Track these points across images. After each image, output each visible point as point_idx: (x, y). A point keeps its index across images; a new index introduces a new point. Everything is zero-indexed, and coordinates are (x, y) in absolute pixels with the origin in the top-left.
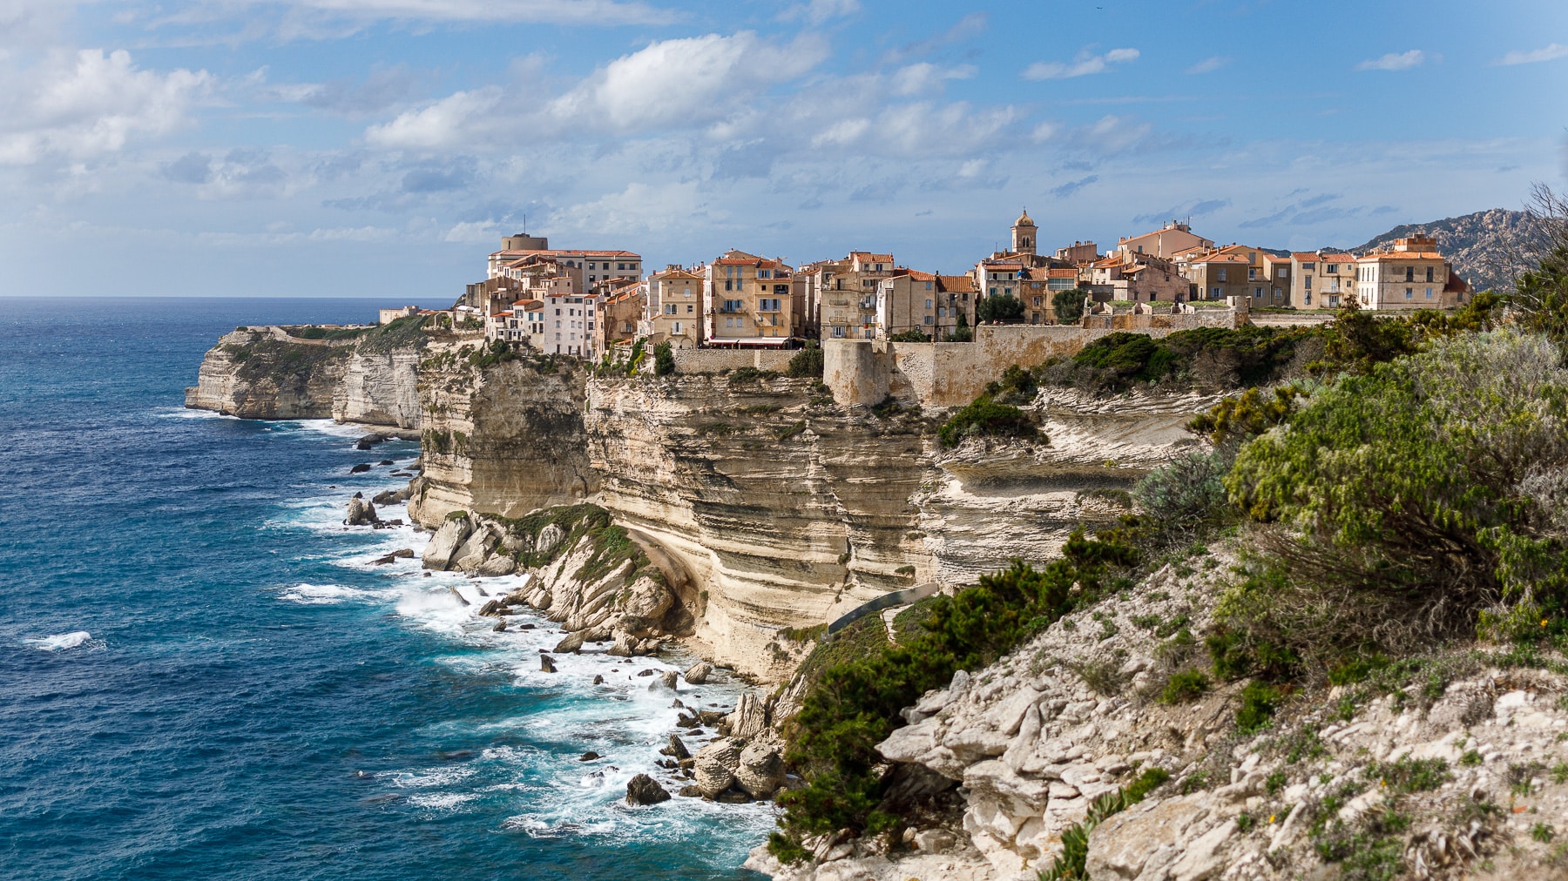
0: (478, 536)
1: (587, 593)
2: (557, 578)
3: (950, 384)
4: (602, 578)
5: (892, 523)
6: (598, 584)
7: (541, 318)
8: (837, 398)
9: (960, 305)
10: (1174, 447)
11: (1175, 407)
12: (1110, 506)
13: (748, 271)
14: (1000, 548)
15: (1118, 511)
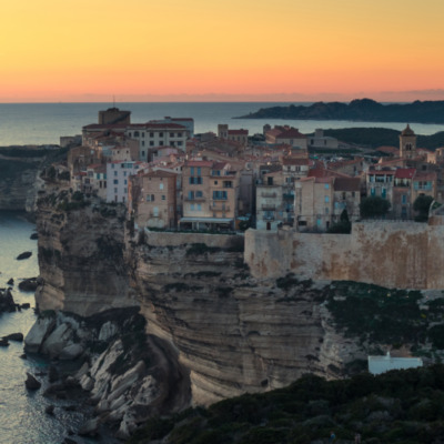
0: (61, 329)
1: (114, 383)
2: (98, 369)
3: (332, 264)
4: (123, 373)
5: (292, 364)
6: (120, 377)
7: (105, 177)
8: (253, 273)
9: (350, 200)
13: (205, 171)
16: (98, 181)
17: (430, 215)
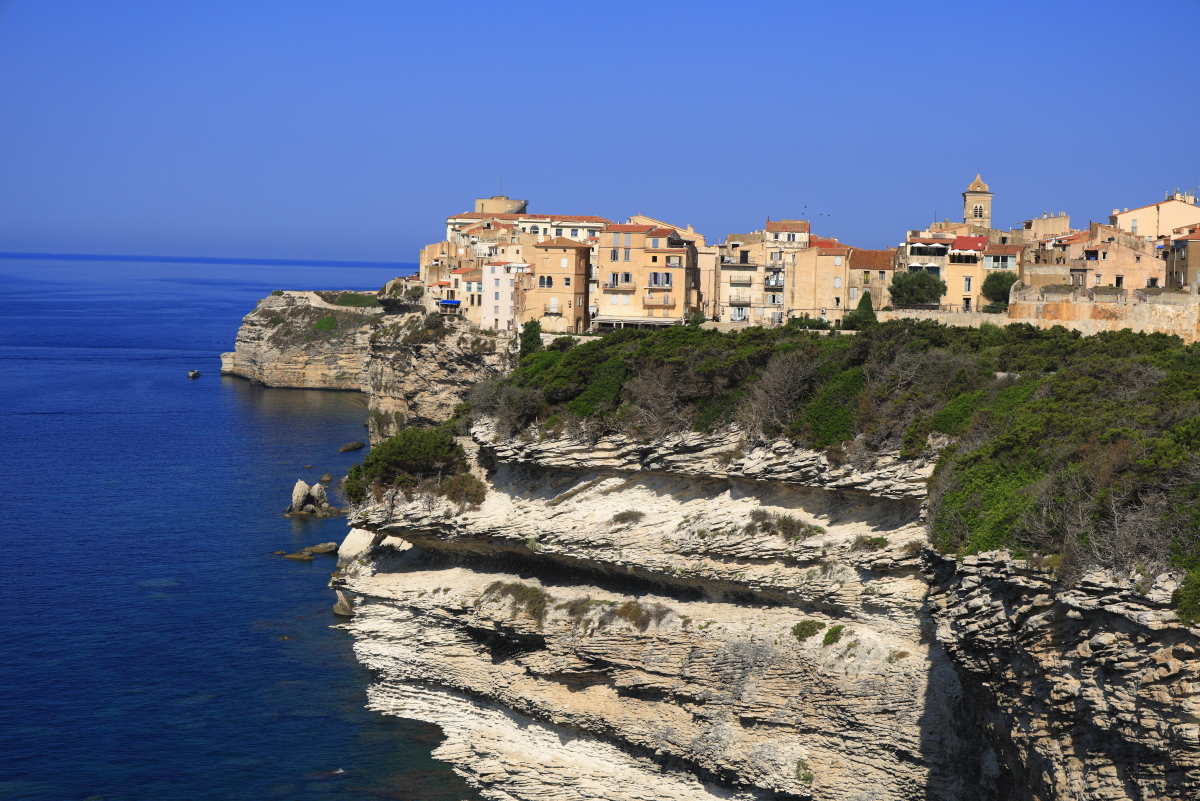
9: (876, 284)
10: (610, 523)
11: (619, 457)
12: (514, 615)
13: (637, 239)
14: (413, 663)
15: (525, 624)
16: (468, 295)
17: (1011, 301)
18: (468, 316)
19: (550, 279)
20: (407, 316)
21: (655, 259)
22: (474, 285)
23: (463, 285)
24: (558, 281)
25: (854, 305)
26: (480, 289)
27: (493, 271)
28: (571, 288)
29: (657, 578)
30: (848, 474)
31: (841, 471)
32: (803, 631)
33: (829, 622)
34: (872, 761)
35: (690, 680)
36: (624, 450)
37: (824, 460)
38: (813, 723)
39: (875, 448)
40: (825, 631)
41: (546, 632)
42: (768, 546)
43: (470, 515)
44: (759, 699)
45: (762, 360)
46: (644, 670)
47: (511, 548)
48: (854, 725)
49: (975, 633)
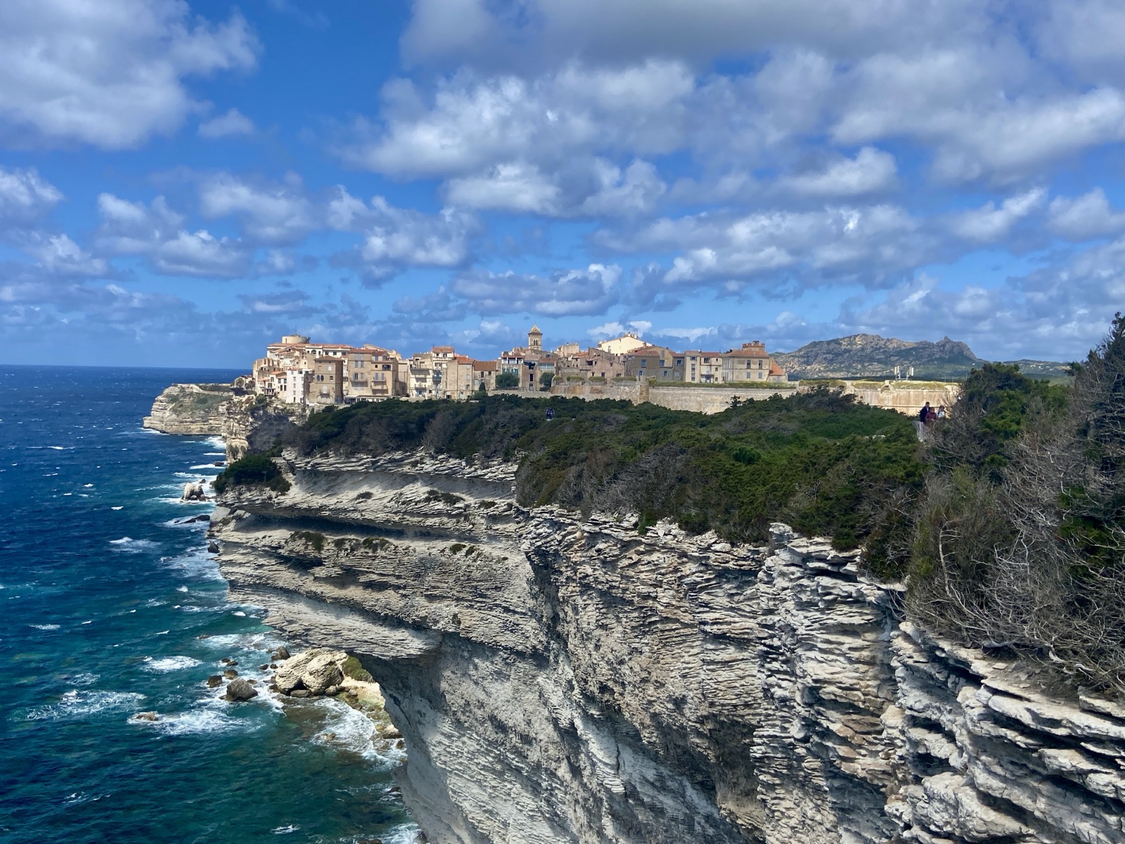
9: (487, 378)
10: (356, 499)
11: (360, 466)
12: (306, 548)
13: (367, 357)
14: (251, 576)
15: (311, 552)
16: (279, 385)
17: (553, 385)
18: (279, 396)
19: (322, 377)
20: (247, 396)
21: (376, 366)
22: (282, 381)
23: (276, 380)
24: (326, 378)
25: (477, 388)
26: (285, 382)
27: (292, 373)
28: (334, 381)
29: (380, 526)
30: (475, 470)
31: (473, 469)
32: (455, 549)
33: (468, 545)
34: (491, 613)
35: (399, 577)
36: (362, 462)
37: (464, 464)
38: (461, 595)
39: (489, 457)
40: (466, 549)
41: (323, 556)
42: (437, 507)
43: (282, 497)
44: (433, 584)
45: (433, 416)
46: (374, 573)
47: (304, 513)
48: (482, 596)
49: (540, 546)
